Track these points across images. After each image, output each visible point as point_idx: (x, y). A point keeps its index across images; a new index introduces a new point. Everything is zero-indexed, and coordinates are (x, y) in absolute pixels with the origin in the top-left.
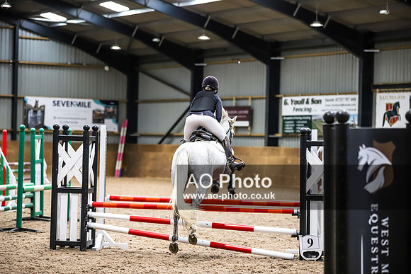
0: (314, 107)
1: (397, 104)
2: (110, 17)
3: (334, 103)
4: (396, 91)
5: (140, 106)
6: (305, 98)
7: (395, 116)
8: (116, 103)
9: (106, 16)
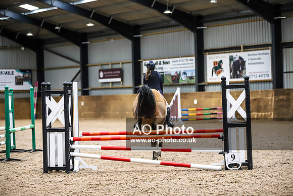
0: (164, 66)
1: (221, 61)
2: (26, 14)
3: (178, 63)
4: (220, 53)
5: (46, 72)
6: (159, 61)
7: (220, 70)
8: (30, 71)
9: (23, 14)
